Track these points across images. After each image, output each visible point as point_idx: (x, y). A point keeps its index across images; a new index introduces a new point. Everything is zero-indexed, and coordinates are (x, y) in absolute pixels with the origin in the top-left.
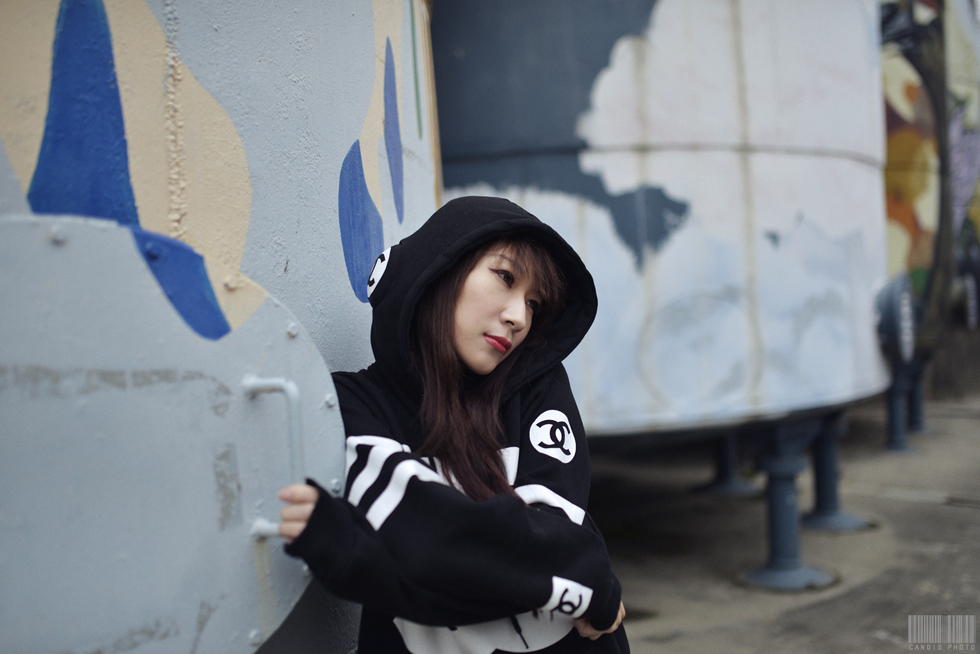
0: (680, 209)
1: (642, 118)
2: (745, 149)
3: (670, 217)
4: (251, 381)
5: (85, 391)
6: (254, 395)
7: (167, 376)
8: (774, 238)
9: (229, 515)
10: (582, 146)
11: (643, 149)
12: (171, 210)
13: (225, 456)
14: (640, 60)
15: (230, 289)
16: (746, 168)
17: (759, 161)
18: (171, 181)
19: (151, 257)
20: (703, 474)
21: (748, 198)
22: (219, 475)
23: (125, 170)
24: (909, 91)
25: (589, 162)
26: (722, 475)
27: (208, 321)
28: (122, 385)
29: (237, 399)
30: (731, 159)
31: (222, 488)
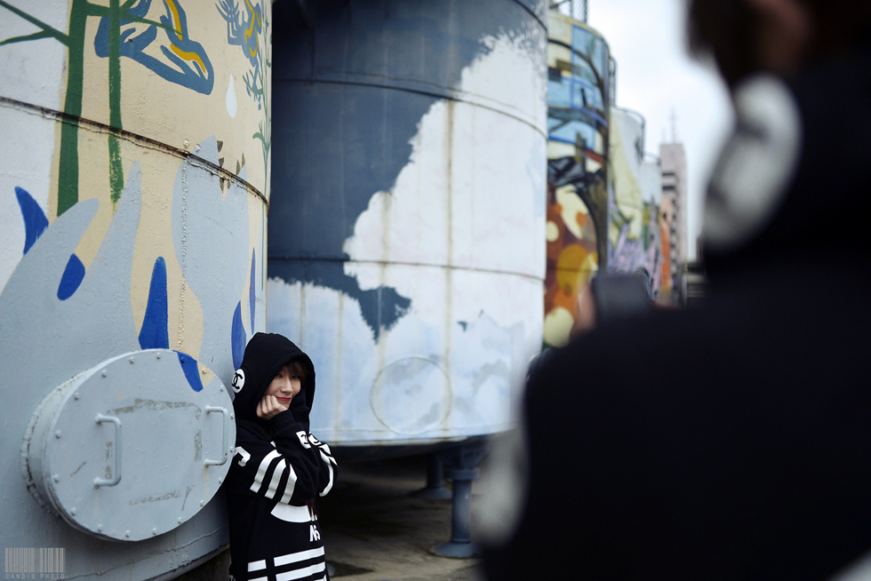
0: (405, 303)
1: (385, 244)
2: (449, 267)
3: (398, 308)
4: (208, 407)
5: (161, 409)
6: (208, 412)
7: (184, 404)
8: (464, 324)
9: (198, 457)
10: (347, 259)
11: (384, 263)
12: (178, 340)
13: (198, 435)
14: (386, 207)
15: (204, 373)
16: (449, 279)
17: (458, 276)
18: (180, 329)
19: (182, 362)
20: (420, 484)
21: (449, 299)
22: (196, 441)
23: (166, 326)
24: (579, 217)
25: (349, 269)
26: (432, 485)
27: (196, 385)
28: (171, 407)
29: (203, 413)
30: (441, 273)
31: (196, 446)
